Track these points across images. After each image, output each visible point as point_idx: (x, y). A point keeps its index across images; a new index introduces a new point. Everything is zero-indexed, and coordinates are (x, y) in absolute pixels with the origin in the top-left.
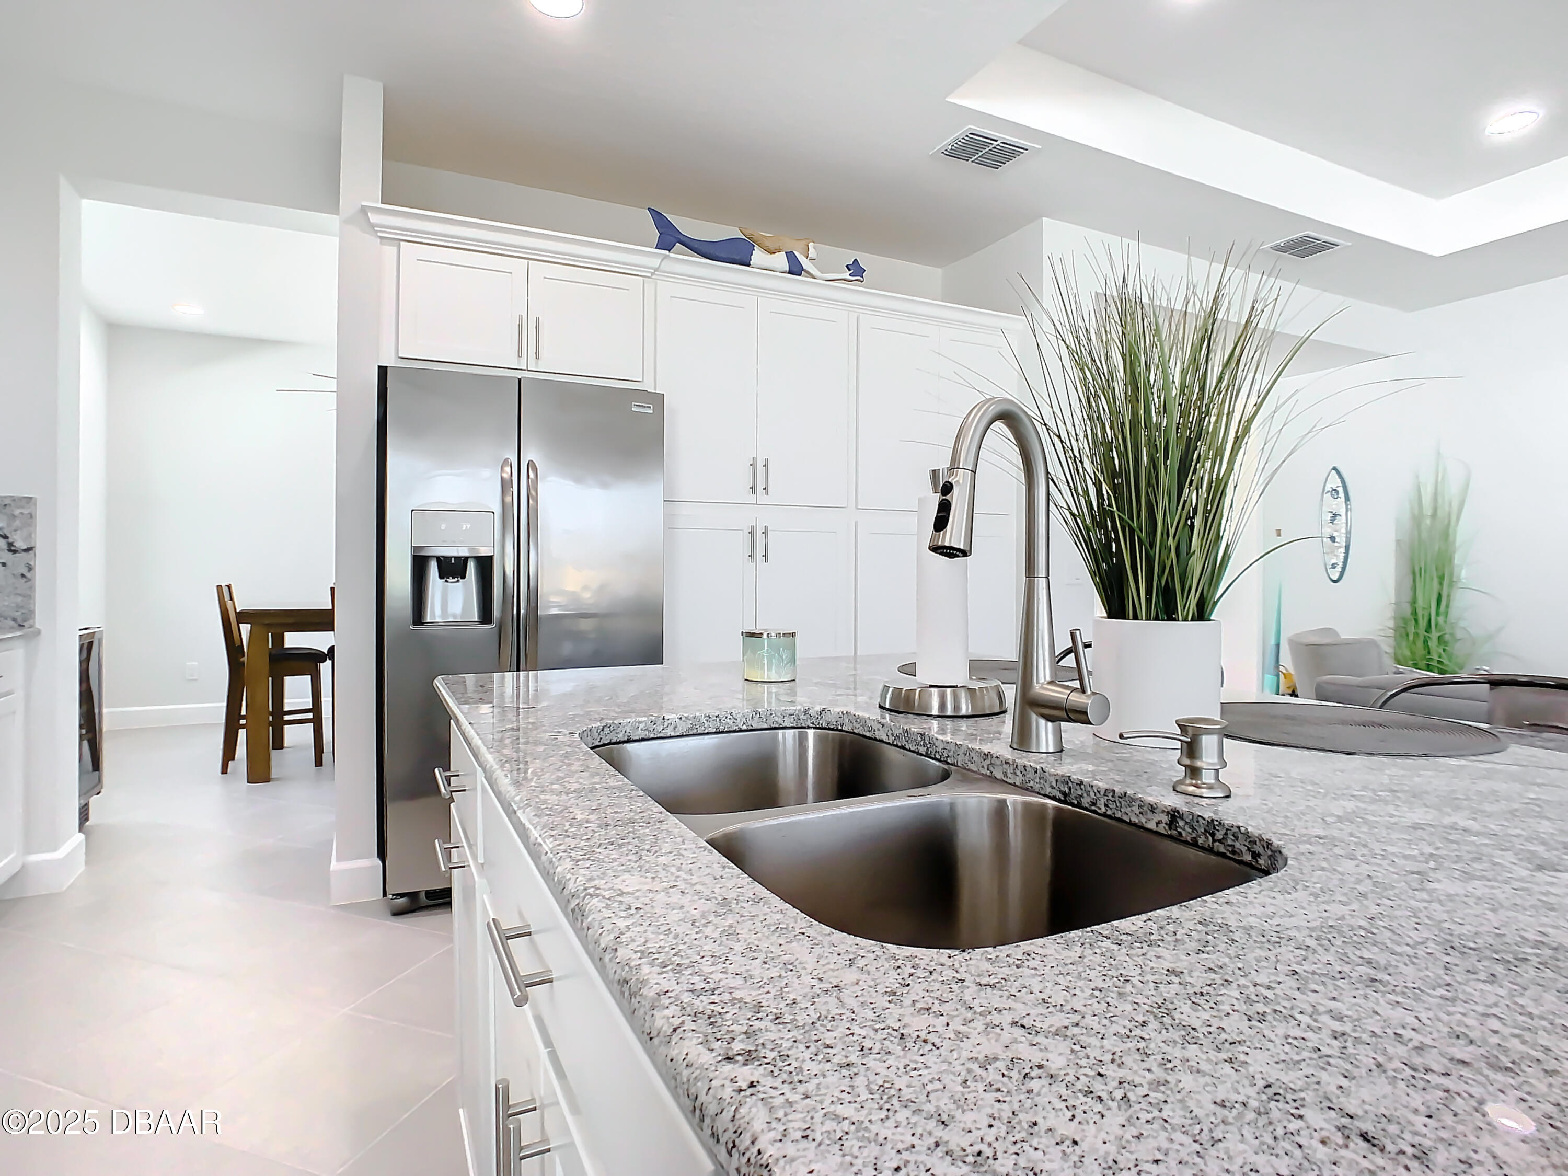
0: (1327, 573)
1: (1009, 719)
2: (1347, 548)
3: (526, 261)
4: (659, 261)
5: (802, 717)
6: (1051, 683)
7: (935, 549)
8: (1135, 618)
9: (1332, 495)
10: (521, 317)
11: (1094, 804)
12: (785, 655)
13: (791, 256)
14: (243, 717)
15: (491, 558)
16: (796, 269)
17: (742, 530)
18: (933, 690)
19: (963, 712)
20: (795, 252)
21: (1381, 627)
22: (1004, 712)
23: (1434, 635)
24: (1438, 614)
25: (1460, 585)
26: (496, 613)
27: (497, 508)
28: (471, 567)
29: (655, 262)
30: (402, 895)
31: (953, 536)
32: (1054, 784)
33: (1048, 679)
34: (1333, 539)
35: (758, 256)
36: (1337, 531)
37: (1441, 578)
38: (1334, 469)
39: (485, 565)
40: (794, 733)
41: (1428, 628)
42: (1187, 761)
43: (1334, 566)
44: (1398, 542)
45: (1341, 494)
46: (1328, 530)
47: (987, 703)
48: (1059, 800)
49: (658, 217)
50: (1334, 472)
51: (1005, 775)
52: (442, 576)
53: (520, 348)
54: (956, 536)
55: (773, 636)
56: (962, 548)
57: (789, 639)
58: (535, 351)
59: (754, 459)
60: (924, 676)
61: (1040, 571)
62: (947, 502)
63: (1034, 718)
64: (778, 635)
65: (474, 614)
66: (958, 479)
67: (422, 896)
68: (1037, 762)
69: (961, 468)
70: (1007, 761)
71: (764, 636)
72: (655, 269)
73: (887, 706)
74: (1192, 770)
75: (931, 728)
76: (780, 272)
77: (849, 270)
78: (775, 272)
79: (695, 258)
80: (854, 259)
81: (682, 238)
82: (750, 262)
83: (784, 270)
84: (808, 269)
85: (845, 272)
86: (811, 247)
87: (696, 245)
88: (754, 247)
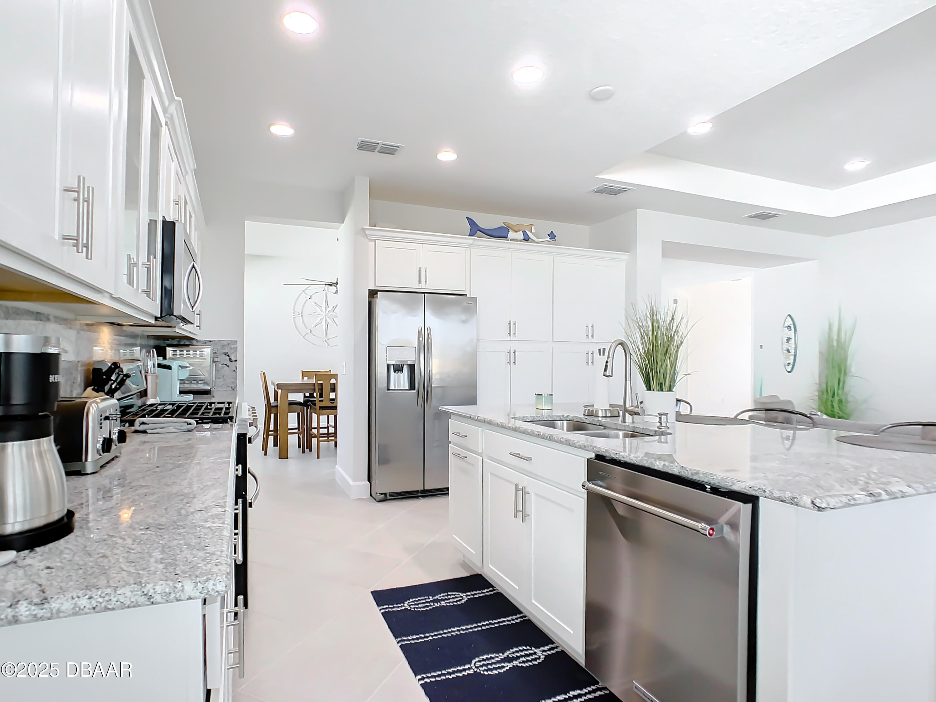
0: (785, 368)
2: (795, 356)
3: (421, 245)
4: (472, 241)
5: (562, 417)
6: (631, 406)
7: (604, 375)
8: (653, 390)
9: (788, 328)
10: (420, 268)
11: (640, 432)
12: (549, 401)
13: (524, 233)
14: (271, 431)
15: (414, 365)
16: (526, 239)
17: (505, 351)
18: (599, 410)
19: (608, 416)
20: (526, 231)
21: (812, 395)
22: (619, 416)
23: (836, 399)
24: (838, 389)
25: (850, 375)
26: (416, 386)
27: (416, 344)
28: (405, 368)
29: (471, 242)
30: (382, 494)
32: (631, 429)
33: (630, 405)
34: (788, 351)
35: (511, 235)
36: (790, 347)
37: (840, 372)
38: (789, 315)
39: (412, 368)
40: (561, 423)
41: (833, 396)
42: (660, 421)
43: (789, 364)
44: (821, 353)
45: (792, 328)
46: (786, 346)
47: (615, 413)
48: (632, 432)
49: (470, 221)
50: (789, 317)
51: (620, 428)
52: (395, 372)
53: (419, 281)
54: (609, 373)
55: (546, 395)
56: (610, 375)
57: (551, 396)
58: (425, 280)
59: (510, 321)
60: (596, 407)
61: (629, 379)
62: (607, 365)
63: (627, 414)
64: (548, 395)
65: (407, 387)
66: (610, 360)
67: (388, 495)
68: (627, 424)
69: (610, 357)
70: (620, 425)
71: (543, 395)
72: (471, 244)
73: (586, 414)
74: (661, 423)
75: (600, 419)
76: (520, 241)
77: (549, 236)
78: (517, 240)
79: (487, 238)
80: (552, 232)
81: (480, 229)
82: (508, 237)
83: (522, 240)
84: (532, 238)
85: (548, 238)
86: (533, 227)
87: (485, 231)
88: (509, 230)
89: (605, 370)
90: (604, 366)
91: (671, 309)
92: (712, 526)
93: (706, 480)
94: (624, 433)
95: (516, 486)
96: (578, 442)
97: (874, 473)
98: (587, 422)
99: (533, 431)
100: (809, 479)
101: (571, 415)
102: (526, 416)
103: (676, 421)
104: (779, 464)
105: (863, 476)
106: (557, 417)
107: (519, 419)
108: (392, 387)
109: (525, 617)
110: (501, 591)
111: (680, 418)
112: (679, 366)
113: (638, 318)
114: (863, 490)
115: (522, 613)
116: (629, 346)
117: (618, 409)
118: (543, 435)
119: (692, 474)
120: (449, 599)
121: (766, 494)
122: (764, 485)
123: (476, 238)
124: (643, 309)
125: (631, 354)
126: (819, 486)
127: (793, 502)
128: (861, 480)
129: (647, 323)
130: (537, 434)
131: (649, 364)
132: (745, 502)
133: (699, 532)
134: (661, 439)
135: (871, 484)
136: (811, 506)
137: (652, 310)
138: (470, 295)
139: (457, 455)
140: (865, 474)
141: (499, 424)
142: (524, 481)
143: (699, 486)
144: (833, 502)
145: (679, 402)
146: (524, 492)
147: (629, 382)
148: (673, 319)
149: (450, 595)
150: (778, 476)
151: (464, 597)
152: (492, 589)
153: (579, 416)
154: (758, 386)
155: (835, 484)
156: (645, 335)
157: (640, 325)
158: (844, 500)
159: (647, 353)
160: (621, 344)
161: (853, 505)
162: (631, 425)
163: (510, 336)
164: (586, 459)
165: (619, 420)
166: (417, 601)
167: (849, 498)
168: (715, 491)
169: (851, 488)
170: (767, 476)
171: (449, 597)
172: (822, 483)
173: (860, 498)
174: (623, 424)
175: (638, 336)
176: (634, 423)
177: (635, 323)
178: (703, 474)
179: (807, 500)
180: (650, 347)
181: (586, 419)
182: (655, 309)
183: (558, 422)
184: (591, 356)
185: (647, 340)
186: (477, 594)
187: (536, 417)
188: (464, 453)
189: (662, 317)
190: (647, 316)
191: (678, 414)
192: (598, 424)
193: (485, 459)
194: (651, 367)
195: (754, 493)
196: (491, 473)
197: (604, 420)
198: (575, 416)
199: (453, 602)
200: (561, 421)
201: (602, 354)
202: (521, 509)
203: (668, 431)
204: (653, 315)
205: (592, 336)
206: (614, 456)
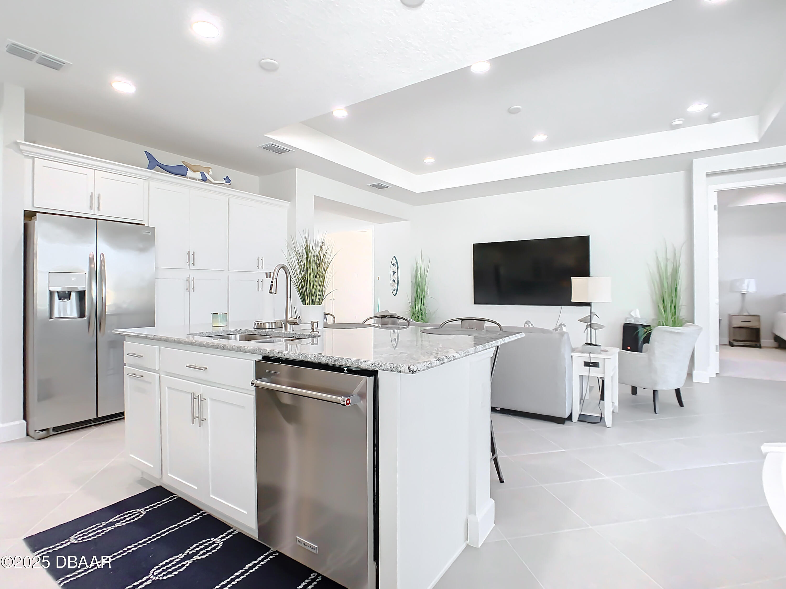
0: (393, 293)
1: (283, 328)
2: (398, 284)
3: (94, 170)
5: (235, 331)
6: (292, 318)
7: (270, 293)
8: (307, 305)
9: (394, 266)
10: (92, 193)
11: (298, 337)
12: (225, 318)
13: (202, 173)
15: (84, 291)
16: (204, 179)
17: (183, 279)
18: (266, 323)
19: (273, 327)
20: (204, 172)
22: (283, 327)
23: (420, 312)
24: (421, 305)
25: (427, 296)
26: (87, 313)
27: (87, 270)
28: (73, 295)
29: (150, 175)
30: (43, 431)
31: (273, 291)
32: (291, 335)
34: (394, 281)
35: (190, 173)
36: (395, 278)
39: (81, 294)
40: (234, 336)
41: (418, 311)
42: (312, 328)
43: (394, 290)
45: (396, 266)
46: (392, 278)
47: (279, 325)
48: (292, 338)
49: (149, 155)
50: (394, 258)
51: (283, 335)
52: (60, 299)
53: (91, 207)
54: (274, 291)
55: (221, 314)
56: (275, 292)
57: (226, 314)
58: (97, 206)
59: (189, 252)
60: (264, 321)
61: (289, 296)
62: (272, 285)
63: (288, 325)
64: (223, 313)
65: (75, 314)
66: (274, 280)
67: (51, 430)
68: (288, 332)
69: (275, 278)
70: (283, 333)
71: (219, 314)
72: (150, 177)
73: (256, 327)
74: (313, 329)
75: (267, 330)
76: (199, 180)
77: (225, 180)
78: (196, 180)
79: (165, 173)
80: (227, 176)
81: (159, 164)
82: (187, 175)
83: (200, 179)
84: (209, 179)
85: (224, 181)
86: (210, 170)
87: (165, 167)
88: (188, 169)
89: (271, 289)
90: (270, 285)
91: (320, 242)
92: (349, 398)
93: (344, 364)
94: (286, 339)
95: (193, 394)
96: (248, 348)
97: (440, 348)
98: (256, 334)
99: (209, 343)
100: (407, 355)
101: (243, 329)
102: (203, 333)
103: (324, 328)
104: (390, 348)
105: (435, 350)
106: (231, 331)
107: (196, 335)
108: (56, 315)
109: (205, 513)
110: (180, 496)
111: (326, 326)
112: (325, 286)
113: (296, 248)
114: (435, 357)
115: (202, 510)
116: (289, 270)
117: (281, 322)
118: (217, 345)
119: (335, 361)
120: (125, 518)
121: (382, 367)
122: (381, 362)
123: (154, 171)
124: (300, 242)
125: (290, 276)
126: (412, 358)
127: (398, 370)
128: (434, 352)
129: (303, 252)
130: (211, 345)
131: (304, 284)
132: (370, 376)
133: (340, 403)
134: (313, 340)
135: (439, 354)
136: (408, 371)
137: (306, 241)
138: (148, 224)
139: (134, 376)
140: (436, 349)
141: (176, 340)
142: (201, 389)
143: (339, 369)
144: (420, 367)
145: (326, 315)
146: (201, 399)
147: (289, 299)
148: (321, 249)
149: (126, 514)
150: (390, 355)
151: (142, 512)
152: (172, 497)
153: (250, 329)
154: (377, 306)
155: (421, 356)
156: (301, 261)
157: (297, 253)
158: (426, 364)
159: (303, 276)
160: (283, 267)
161: (430, 367)
162: (291, 332)
163: (189, 265)
164: (255, 361)
165: (282, 330)
166: (86, 531)
167: (428, 363)
168: (350, 371)
169: (429, 358)
170: (383, 356)
171: (125, 516)
172: (414, 356)
173: (434, 363)
174: (285, 332)
175: (296, 262)
176: (293, 331)
177: (294, 252)
178: (342, 359)
179: (405, 368)
180: (305, 271)
181: (256, 331)
182: (308, 241)
183: (232, 336)
184: (261, 283)
185: (303, 266)
186: (156, 505)
187: (212, 333)
188: (139, 372)
189: (313, 248)
190: (303, 247)
191: (325, 323)
192: (265, 335)
193: (162, 376)
194: (306, 286)
195: (375, 368)
196: (168, 387)
197: (270, 330)
198: (247, 330)
199: (130, 520)
200: (235, 335)
201: (268, 277)
202: (198, 415)
203: (319, 334)
204: (307, 246)
205: (261, 267)
206: (277, 355)
